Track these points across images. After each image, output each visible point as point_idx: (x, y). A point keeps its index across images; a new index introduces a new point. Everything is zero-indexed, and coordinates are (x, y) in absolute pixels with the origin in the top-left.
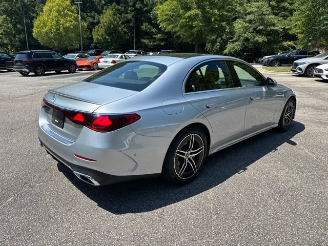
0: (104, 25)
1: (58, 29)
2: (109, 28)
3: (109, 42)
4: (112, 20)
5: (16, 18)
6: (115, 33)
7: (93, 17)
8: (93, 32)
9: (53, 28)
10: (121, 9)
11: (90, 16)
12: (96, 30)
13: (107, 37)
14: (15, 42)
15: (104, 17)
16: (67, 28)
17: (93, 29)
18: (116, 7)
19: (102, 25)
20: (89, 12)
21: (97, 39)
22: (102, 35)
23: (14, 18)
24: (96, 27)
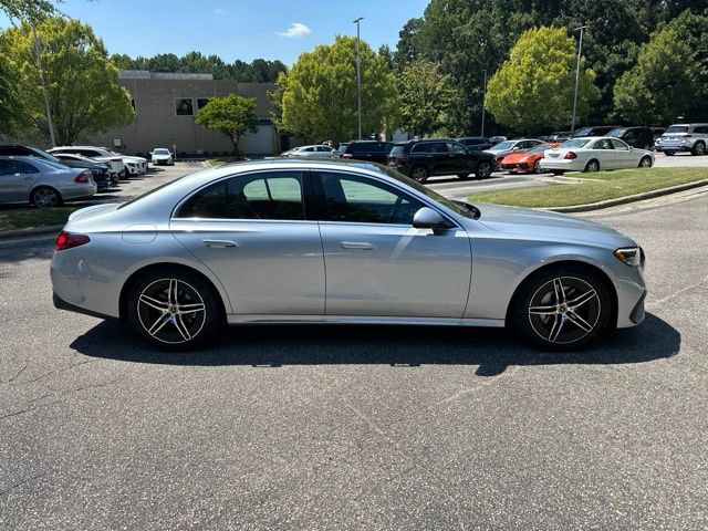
0: (645, 67)
1: (528, 90)
2: (657, 72)
3: (653, 105)
4: (669, 52)
5: (473, 76)
6: (673, 83)
7: (624, 53)
8: (616, 86)
9: (519, 88)
10: (701, 21)
11: (615, 53)
12: (623, 80)
13: (649, 95)
14: (465, 119)
15: (650, 49)
16: (547, 84)
17: (618, 80)
18: (689, 20)
19: (641, 67)
20: (617, 43)
21: (623, 102)
22: (637, 90)
23: (469, 75)
24: (627, 73)
